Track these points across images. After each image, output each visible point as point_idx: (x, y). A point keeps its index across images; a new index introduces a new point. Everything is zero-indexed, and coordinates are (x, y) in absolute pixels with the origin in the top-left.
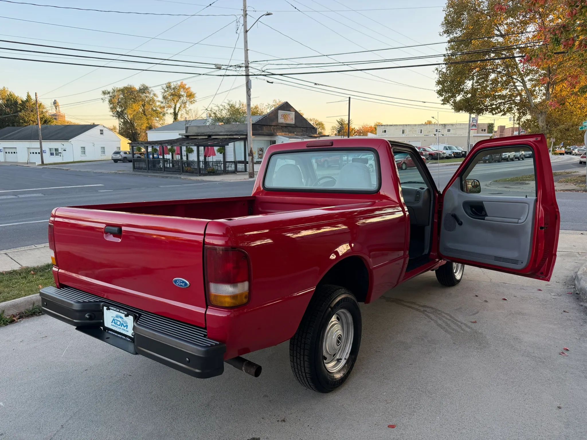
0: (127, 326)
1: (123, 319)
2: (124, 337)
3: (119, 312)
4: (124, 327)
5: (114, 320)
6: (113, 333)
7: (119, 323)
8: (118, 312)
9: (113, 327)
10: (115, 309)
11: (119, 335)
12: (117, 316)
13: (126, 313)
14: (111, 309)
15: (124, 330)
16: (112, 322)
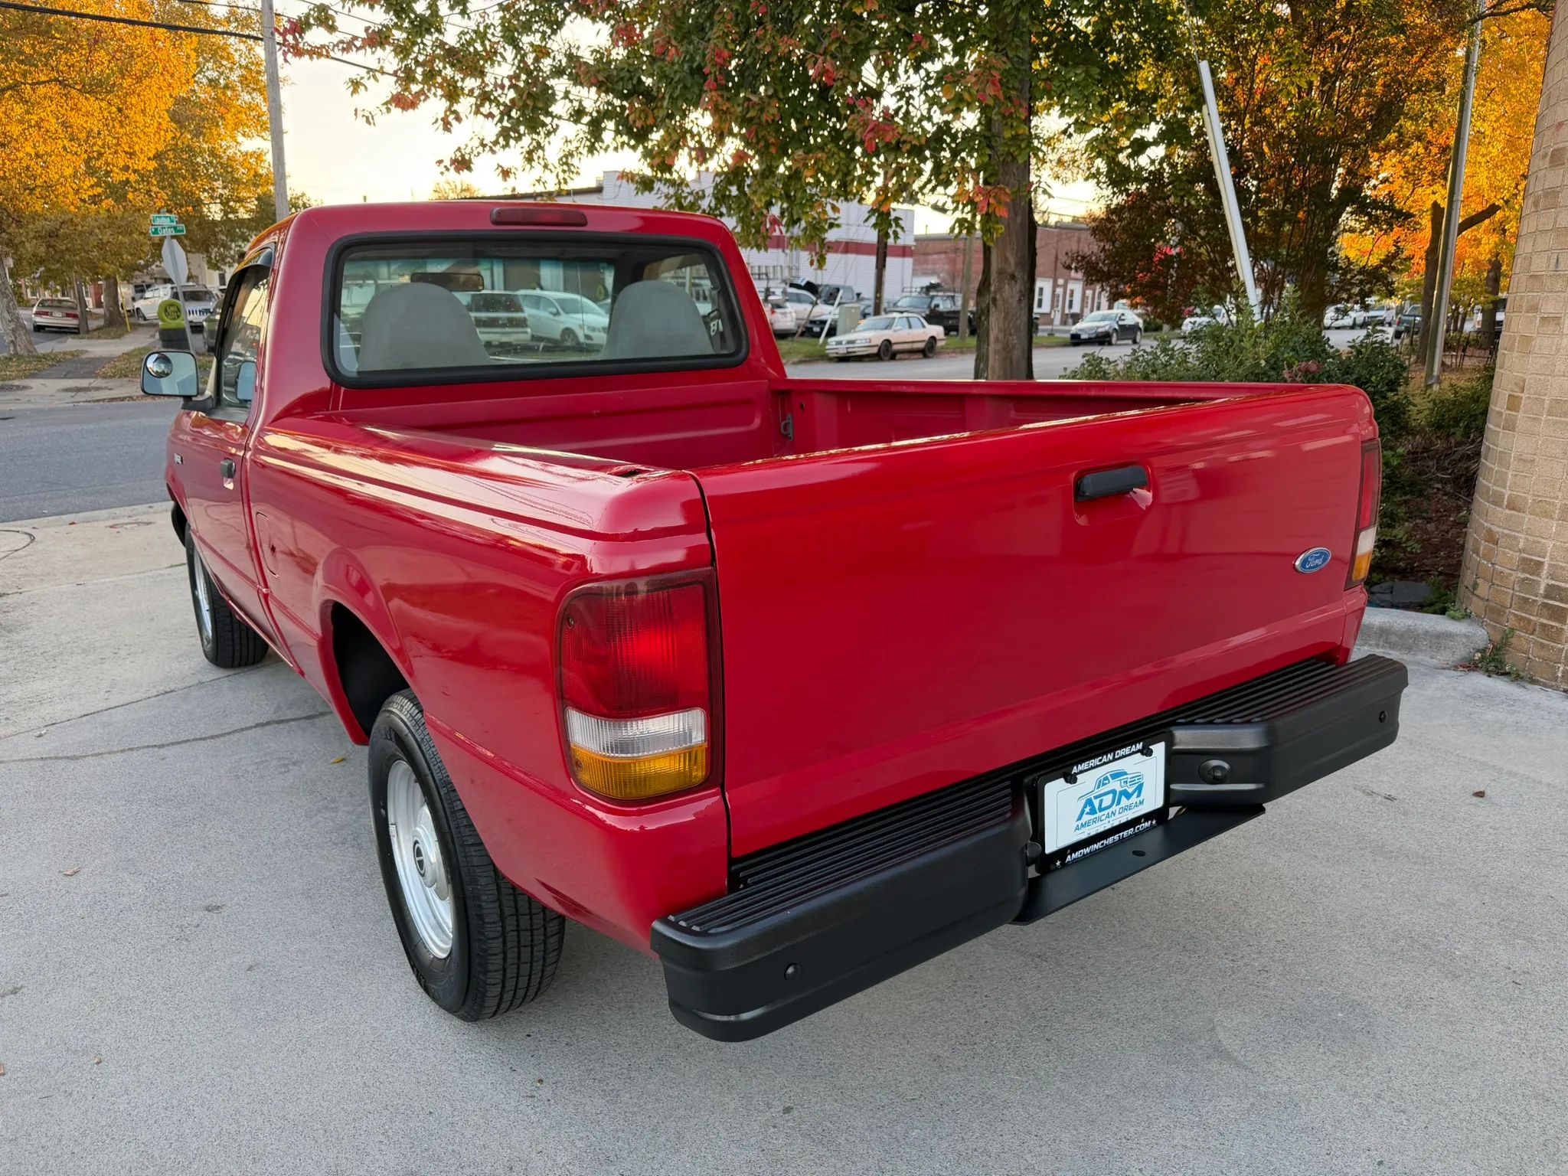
0: (1139, 788)
1: (1125, 773)
2: (1131, 831)
3: (1114, 760)
4: (1128, 796)
5: (1089, 802)
6: (1087, 850)
7: (1107, 800)
8: (1110, 762)
9: (1083, 829)
10: (1096, 762)
11: (1110, 840)
12: (1104, 780)
13: (1140, 746)
14: (1081, 772)
15: (1128, 808)
16: (1079, 818)
